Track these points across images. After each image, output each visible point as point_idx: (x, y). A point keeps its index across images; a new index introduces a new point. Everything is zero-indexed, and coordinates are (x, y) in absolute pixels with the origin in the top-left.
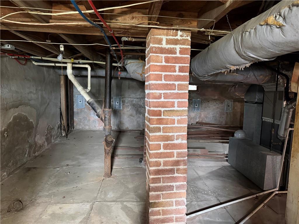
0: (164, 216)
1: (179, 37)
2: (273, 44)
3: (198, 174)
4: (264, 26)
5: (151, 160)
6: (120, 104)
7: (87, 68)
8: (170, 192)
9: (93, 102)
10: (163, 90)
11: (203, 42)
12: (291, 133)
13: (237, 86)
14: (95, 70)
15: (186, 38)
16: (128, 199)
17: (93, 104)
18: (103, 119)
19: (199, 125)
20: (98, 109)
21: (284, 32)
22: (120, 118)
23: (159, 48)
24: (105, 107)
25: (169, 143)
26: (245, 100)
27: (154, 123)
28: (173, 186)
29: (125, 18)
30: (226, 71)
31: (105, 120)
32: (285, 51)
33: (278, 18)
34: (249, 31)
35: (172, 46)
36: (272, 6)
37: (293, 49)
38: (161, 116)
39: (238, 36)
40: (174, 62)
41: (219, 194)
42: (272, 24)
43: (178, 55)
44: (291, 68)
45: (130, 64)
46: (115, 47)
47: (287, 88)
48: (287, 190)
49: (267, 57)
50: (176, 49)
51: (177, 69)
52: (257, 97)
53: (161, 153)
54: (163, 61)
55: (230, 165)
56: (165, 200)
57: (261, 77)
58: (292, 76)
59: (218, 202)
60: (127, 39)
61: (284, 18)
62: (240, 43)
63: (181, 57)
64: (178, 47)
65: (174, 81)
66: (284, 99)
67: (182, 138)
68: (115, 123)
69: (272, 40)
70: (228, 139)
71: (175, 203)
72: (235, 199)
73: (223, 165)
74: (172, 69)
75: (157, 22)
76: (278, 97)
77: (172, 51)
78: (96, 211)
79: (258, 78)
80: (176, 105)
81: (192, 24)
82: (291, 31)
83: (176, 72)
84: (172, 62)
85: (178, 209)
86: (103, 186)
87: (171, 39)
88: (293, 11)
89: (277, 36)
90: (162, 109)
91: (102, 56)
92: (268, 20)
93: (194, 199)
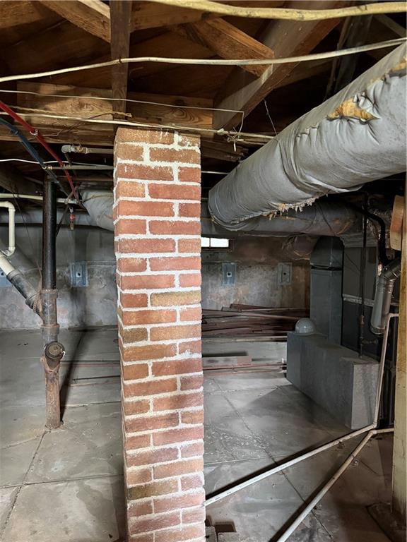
0: (160, 514)
1: (175, 146)
2: (354, 158)
3: (233, 408)
4: (335, 121)
5: (127, 400)
6: (84, 277)
7: (7, 209)
8: (169, 462)
9: (18, 276)
10: (148, 253)
11: (226, 157)
12: (394, 322)
13: (296, 239)
14: (29, 212)
15: (190, 148)
16: (93, 471)
17: (18, 281)
18: (41, 310)
19: (235, 310)
20: (28, 291)
21: (375, 131)
22: (85, 303)
23: (135, 166)
24: (44, 286)
25: (165, 362)
26: (312, 264)
27: (132, 321)
28: (176, 450)
29: (65, 106)
30: (271, 213)
31: (44, 312)
32: (379, 172)
33: (363, 104)
34: (308, 132)
35: (164, 164)
36: (351, 82)
37: (394, 167)
38: (147, 306)
39: (287, 143)
40: (169, 195)
41: (271, 446)
42: (351, 115)
43: (176, 181)
44: (388, 205)
45: (92, 200)
46: (53, 165)
47: (382, 243)
48: (392, 426)
49: (344, 184)
50: (171, 169)
51: (176, 209)
52: (332, 258)
53: (149, 383)
54: (147, 193)
55: (290, 384)
56: (161, 480)
57: (337, 222)
58: (390, 220)
59: (272, 462)
60: (72, 149)
61: (375, 102)
62: (292, 157)
63: (182, 187)
64: (175, 166)
65: (171, 232)
66: (377, 261)
67: (191, 349)
68: (75, 314)
69: (353, 150)
70: (286, 334)
71: (182, 484)
72: (302, 451)
73: (279, 385)
74: (165, 210)
75: (126, 113)
76: (367, 259)
77: (164, 174)
78: (23, 507)
79: (331, 224)
80: (177, 282)
81: (202, 121)
82: (389, 129)
83: (173, 216)
84: (165, 197)
85: (189, 495)
86: (42, 448)
87: (161, 150)
88: (392, 86)
89: (362, 140)
90: (149, 292)
91: (37, 184)
92: (344, 108)
93: (226, 458)
